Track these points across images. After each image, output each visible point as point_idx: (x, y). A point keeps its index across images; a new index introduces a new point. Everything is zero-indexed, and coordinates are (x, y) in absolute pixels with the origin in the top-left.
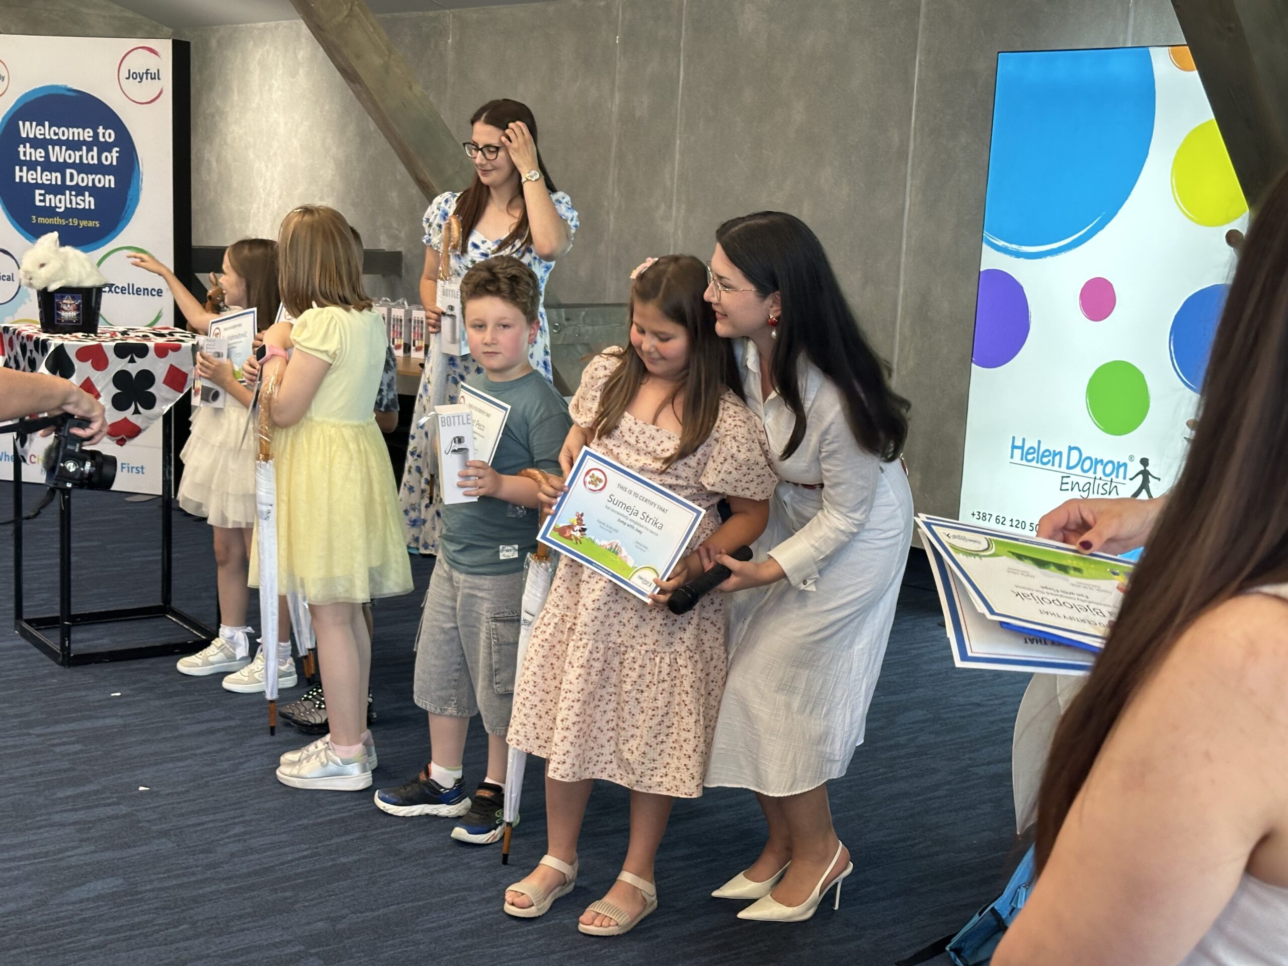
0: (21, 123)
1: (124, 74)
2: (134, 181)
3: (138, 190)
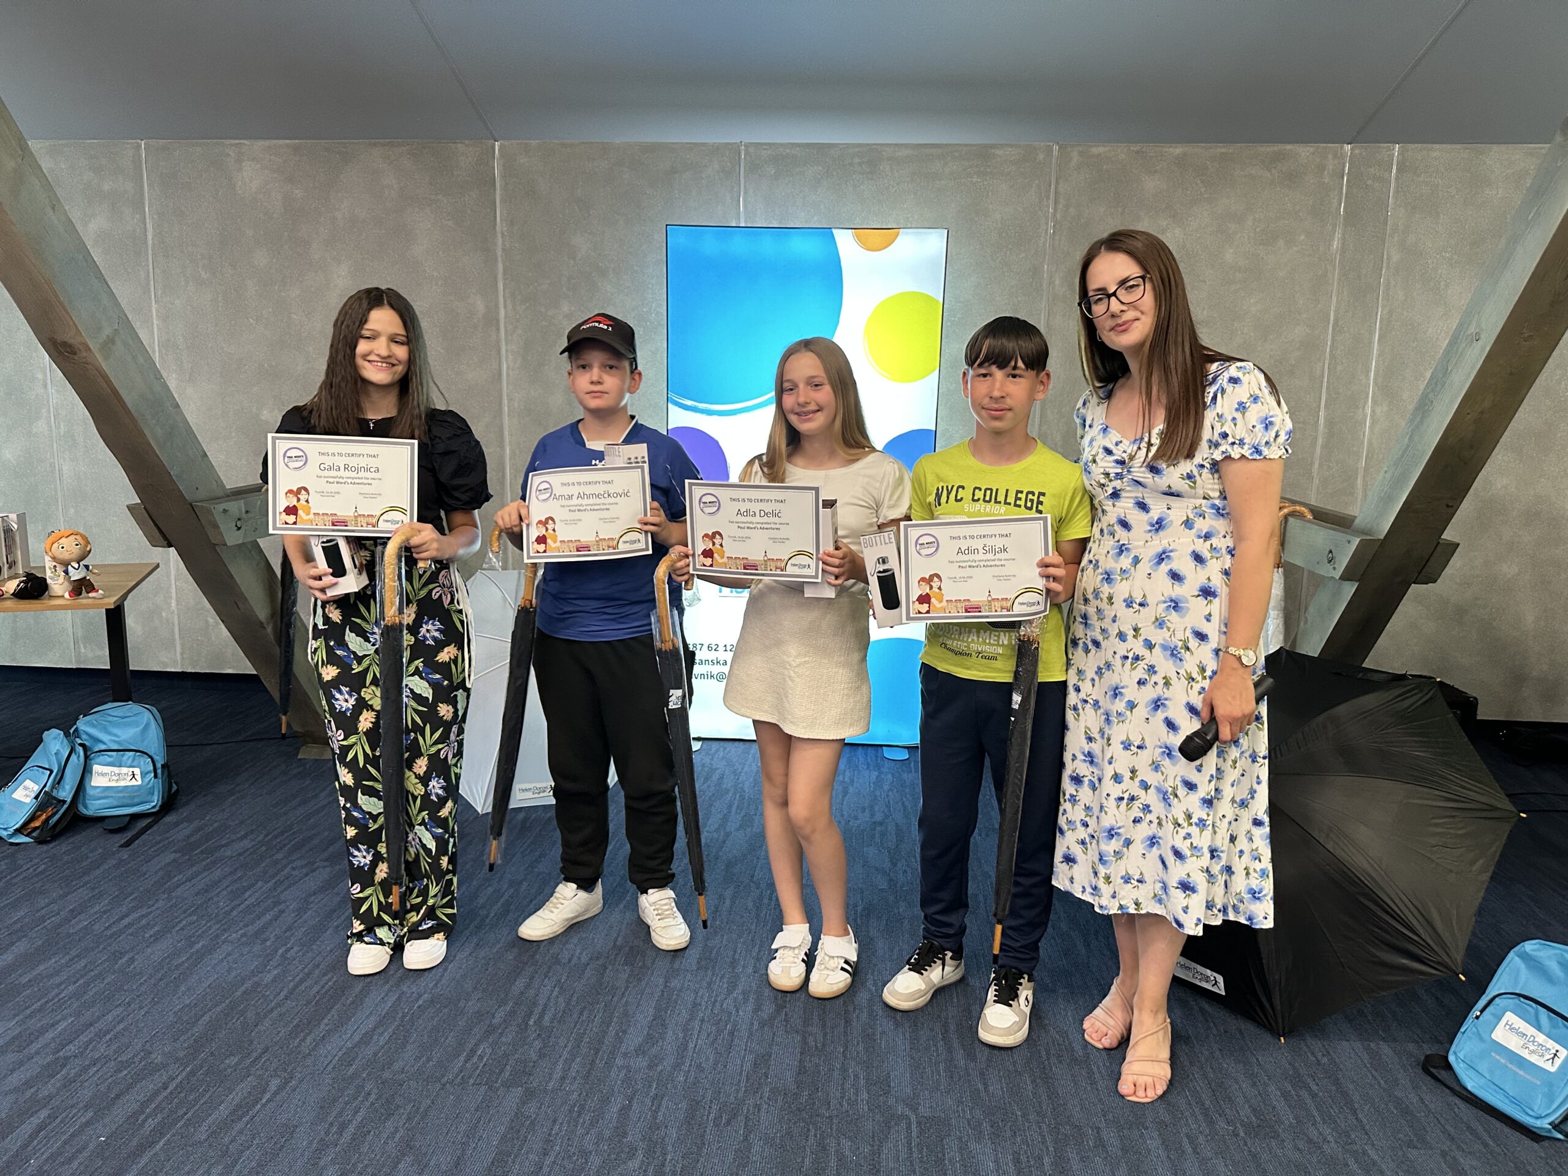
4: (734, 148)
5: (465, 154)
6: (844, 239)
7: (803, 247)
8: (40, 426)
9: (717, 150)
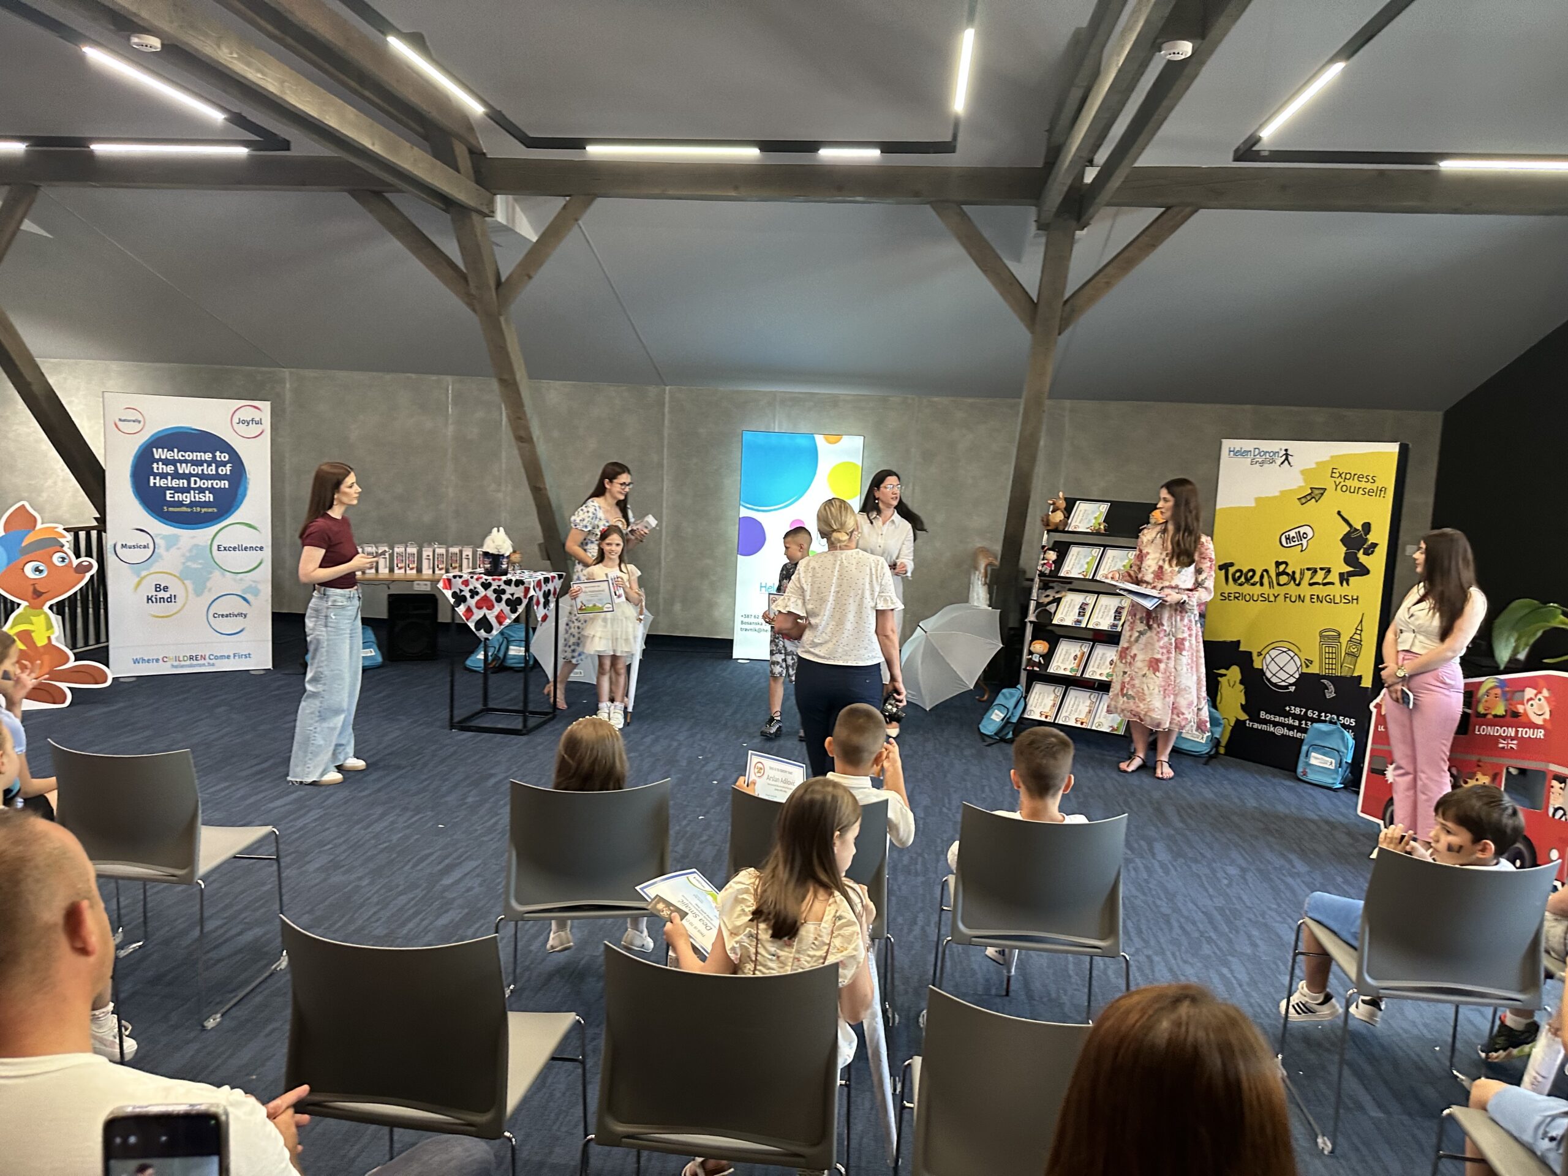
0: (154, 450)
1: (236, 420)
2: (243, 483)
3: (246, 489)
4: (774, 394)
5: (652, 391)
6: (820, 439)
7: (802, 441)
8: (443, 506)
9: (765, 394)
